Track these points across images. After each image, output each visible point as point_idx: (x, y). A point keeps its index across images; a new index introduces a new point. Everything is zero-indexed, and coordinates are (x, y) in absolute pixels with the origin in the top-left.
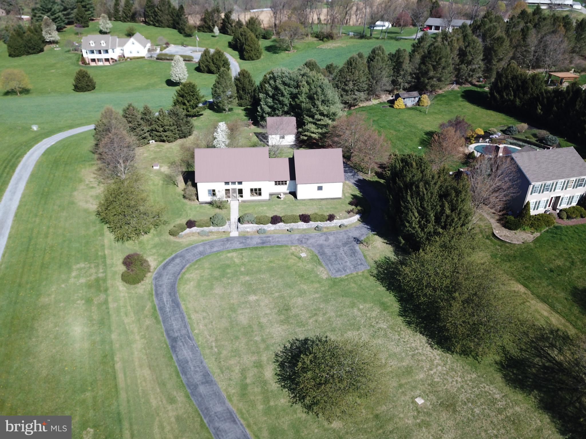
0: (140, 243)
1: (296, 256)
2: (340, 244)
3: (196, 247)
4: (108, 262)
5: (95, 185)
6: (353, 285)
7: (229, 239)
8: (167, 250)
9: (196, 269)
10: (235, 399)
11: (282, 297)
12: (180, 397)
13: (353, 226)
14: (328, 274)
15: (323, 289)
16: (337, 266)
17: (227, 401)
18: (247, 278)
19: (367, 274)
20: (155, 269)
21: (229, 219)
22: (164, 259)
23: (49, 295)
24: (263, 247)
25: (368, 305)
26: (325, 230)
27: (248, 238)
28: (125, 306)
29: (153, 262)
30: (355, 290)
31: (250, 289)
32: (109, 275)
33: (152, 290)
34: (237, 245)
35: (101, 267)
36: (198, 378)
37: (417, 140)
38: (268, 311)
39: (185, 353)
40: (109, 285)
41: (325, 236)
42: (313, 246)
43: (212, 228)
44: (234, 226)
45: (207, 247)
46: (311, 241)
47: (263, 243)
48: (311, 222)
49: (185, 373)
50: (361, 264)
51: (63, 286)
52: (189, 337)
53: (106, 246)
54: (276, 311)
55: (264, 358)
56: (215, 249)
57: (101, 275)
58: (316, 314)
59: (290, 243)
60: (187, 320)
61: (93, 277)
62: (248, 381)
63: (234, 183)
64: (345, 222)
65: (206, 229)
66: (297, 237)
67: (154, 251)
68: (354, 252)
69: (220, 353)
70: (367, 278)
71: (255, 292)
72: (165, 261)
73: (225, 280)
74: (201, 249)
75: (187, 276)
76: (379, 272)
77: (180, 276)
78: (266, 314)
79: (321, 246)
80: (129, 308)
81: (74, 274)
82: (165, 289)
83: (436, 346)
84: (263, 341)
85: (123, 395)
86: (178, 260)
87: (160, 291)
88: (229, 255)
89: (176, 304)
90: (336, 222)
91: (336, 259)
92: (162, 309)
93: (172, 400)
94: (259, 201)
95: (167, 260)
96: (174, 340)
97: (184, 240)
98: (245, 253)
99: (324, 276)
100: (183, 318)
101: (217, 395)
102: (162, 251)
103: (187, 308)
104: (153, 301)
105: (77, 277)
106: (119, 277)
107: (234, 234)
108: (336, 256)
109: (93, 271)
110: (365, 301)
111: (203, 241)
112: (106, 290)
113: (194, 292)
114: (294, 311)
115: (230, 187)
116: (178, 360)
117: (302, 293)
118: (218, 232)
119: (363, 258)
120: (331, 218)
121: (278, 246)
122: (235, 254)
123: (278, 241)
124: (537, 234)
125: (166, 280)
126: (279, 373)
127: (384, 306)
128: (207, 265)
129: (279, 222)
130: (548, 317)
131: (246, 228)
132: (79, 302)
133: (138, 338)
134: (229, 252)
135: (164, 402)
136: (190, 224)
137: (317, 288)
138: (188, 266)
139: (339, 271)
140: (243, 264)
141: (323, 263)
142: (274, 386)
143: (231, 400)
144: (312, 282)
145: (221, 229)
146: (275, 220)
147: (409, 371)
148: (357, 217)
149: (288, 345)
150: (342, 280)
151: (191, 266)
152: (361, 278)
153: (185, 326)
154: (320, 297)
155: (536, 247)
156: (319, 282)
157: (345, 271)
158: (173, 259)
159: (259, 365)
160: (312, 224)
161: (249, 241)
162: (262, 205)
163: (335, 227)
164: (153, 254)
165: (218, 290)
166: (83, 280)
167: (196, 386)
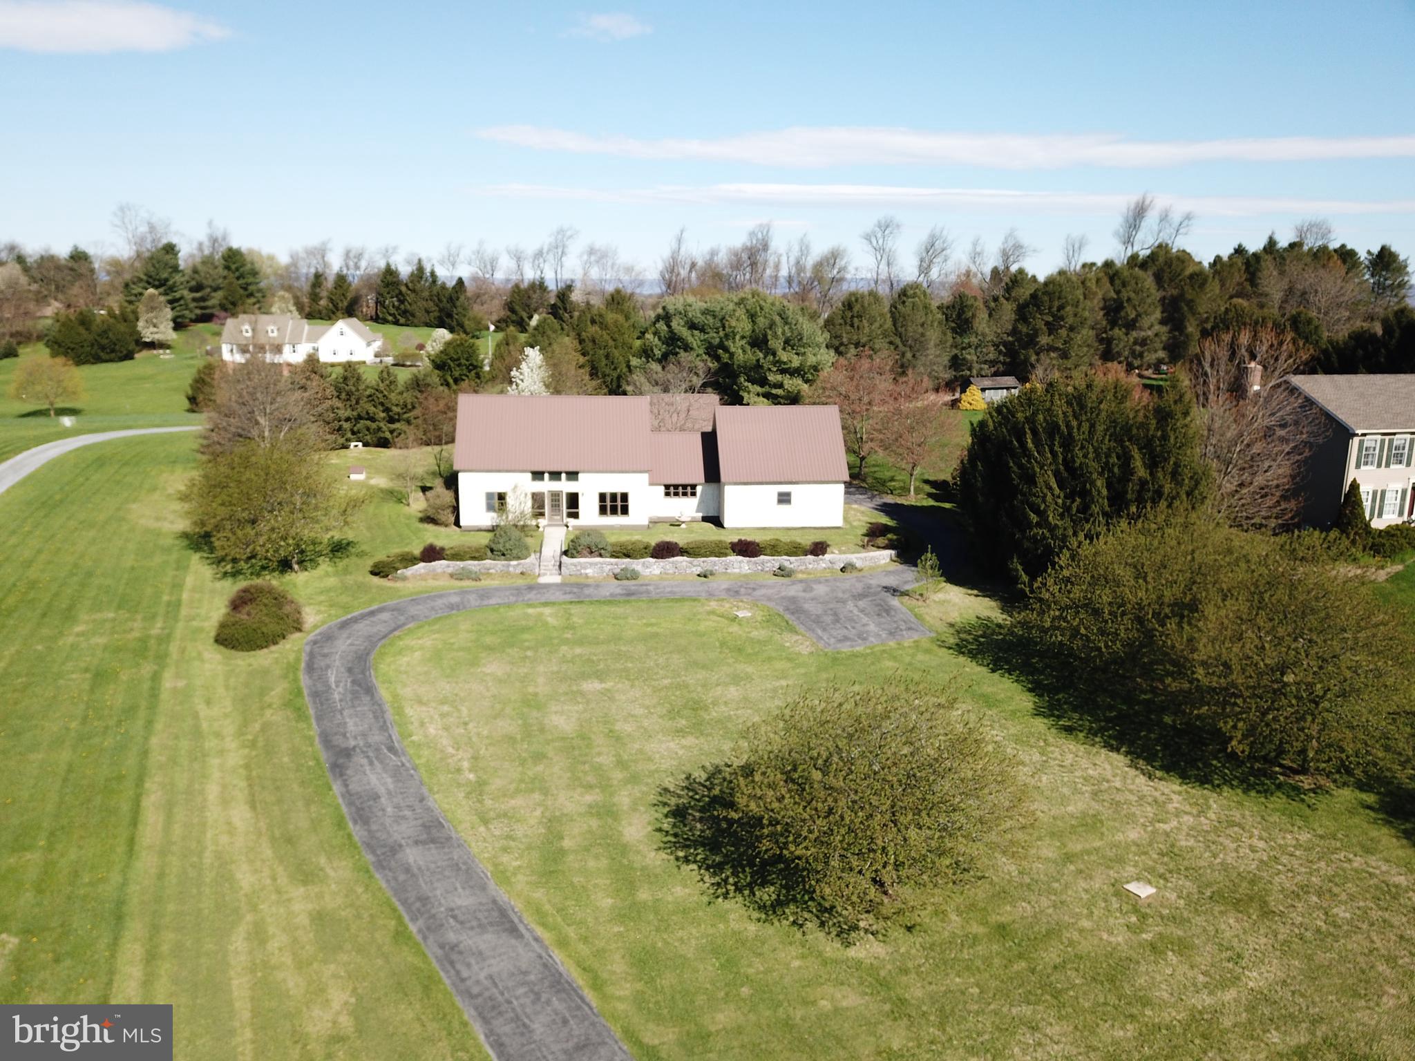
1: (722, 616)
2: (844, 596)
3: (441, 596)
4: (185, 611)
6: (891, 664)
7: (535, 588)
8: (357, 599)
9: (433, 632)
10: (521, 880)
11: (680, 686)
12: (336, 869)
13: (878, 570)
14: (814, 645)
15: (802, 671)
16: (840, 632)
17: (492, 885)
18: (581, 650)
19: (927, 644)
20: (316, 627)
21: (538, 550)
22: (347, 613)
24: (628, 601)
26: (801, 576)
27: (587, 586)
28: (210, 688)
29: (312, 613)
31: (586, 669)
32: (180, 632)
33: (297, 661)
34: (557, 596)
35: (160, 619)
36: (402, 831)
38: (639, 712)
39: (374, 779)
40: (173, 649)
41: (802, 585)
42: (770, 600)
43: (488, 563)
44: (549, 563)
45: (472, 597)
46: (764, 592)
47: (629, 594)
48: (764, 558)
49: (363, 819)
50: (910, 629)
51: (39, 647)
52: (391, 749)
53: (188, 587)
54: (660, 711)
55: (623, 799)
56: (494, 601)
57: (155, 632)
59: (703, 594)
60: (390, 715)
61: (132, 635)
63: (555, 475)
64: (858, 559)
65: (473, 564)
66: (725, 586)
67: (323, 598)
68: (885, 610)
69: (481, 784)
70: (927, 651)
71: (600, 676)
72: (348, 616)
73: (514, 652)
74: (454, 599)
75: (408, 641)
76: (963, 640)
77: (385, 641)
78: (632, 716)
79: (792, 600)
80: (220, 690)
81: (78, 629)
82: (336, 662)
84: (621, 764)
86: (385, 616)
87: (320, 664)
88: (531, 611)
89: (364, 689)
90: (832, 558)
91: (836, 621)
92: (320, 695)
94: (622, 529)
95: (353, 614)
96: (343, 753)
97: (409, 585)
98: (577, 609)
99: (804, 649)
100: (379, 713)
101: (462, 869)
102: (343, 599)
103: (395, 696)
104: (296, 680)
105: (87, 634)
106: (206, 637)
107: (551, 578)
108: (835, 615)
109: (137, 624)
111: (461, 588)
112: (162, 658)
113: (421, 669)
114: (716, 712)
115: (546, 486)
116: (348, 795)
117: (739, 679)
118: (506, 573)
119: (913, 619)
120: (818, 549)
121: (670, 600)
122: (547, 611)
123: (672, 592)
124: (1396, 568)
125: (343, 646)
127: (987, 701)
128: (465, 626)
129: (675, 555)
131: (584, 565)
133: (231, 746)
134: (532, 607)
136: (431, 554)
137: (783, 670)
138: (411, 625)
139: (845, 639)
140: (571, 627)
141: (800, 628)
142: (653, 856)
143: (506, 882)
145: (514, 565)
146: (665, 552)
148: (888, 553)
150: (855, 655)
151: (420, 626)
152: (911, 651)
153: (384, 728)
156: (790, 660)
157: (864, 639)
158: (372, 614)
160: (769, 562)
161: (589, 591)
162: (629, 534)
163: (830, 570)
164: (321, 604)
165: (493, 668)
166: (100, 640)
167: (395, 849)
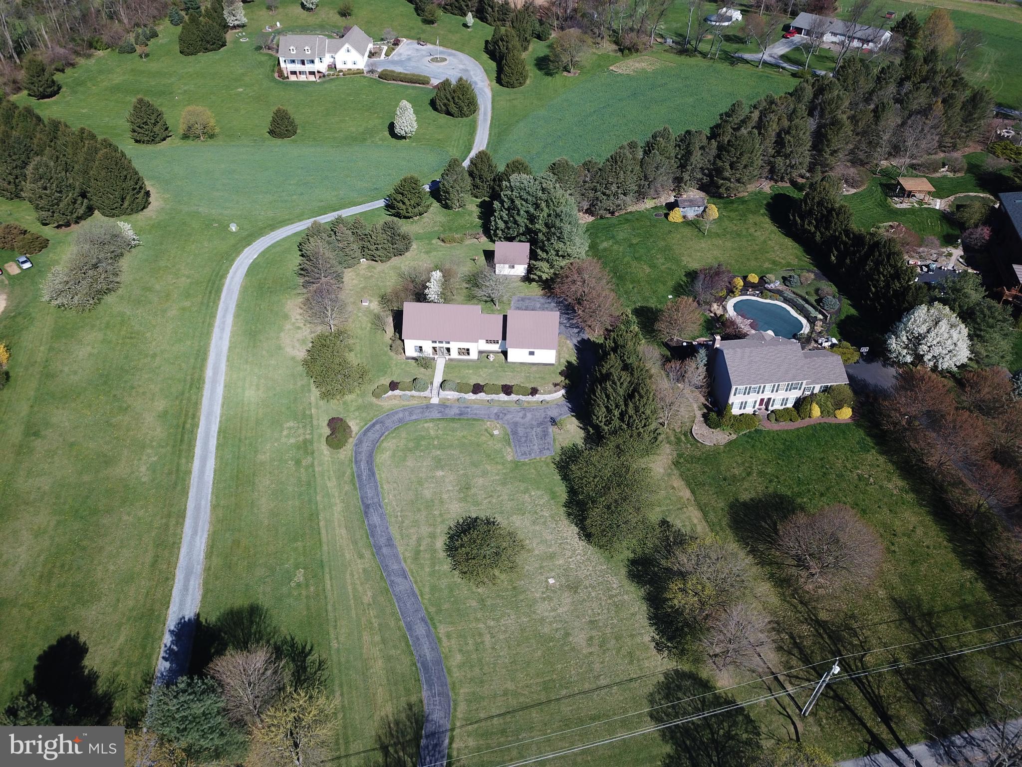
0: (345, 403)
1: (489, 433)
2: (535, 423)
3: (396, 413)
4: (315, 422)
5: (302, 325)
6: (533, 471)
7: (429, 407)
8: (369, 414)
9: (394, 438)
10: (409, 561)
11: (465, 475)
12: (367, 554)
13: (555, 402)
14: (513, 456)
15: (504, 471)
16: (525, 449)
17: (402, 562)
18: (439, 452)
19: (549, 460)
20: (356, 434)
21: (432, 383)
22: (366, 424)
23: (265, 453)
24: (459, 419)
25: (539, 493)
26: (526, 404)
27: (447, 406)
28: (329, 471)
29: (354, 426)
30: (533, 476)
31: (439, 464)
32: (316, 437)
33: (352, 456)
34: (436, 415)
35: (308, 427)
36: (382, 541)
37: (671, 283)
38: (451, 488)
39: (375, 519)
40: (315, 448)
41: (523, 412)
42: (508, 424)
43: (414, 393)
44: (435, 392)
45: (407, 413)
46: (509, 417)
47: (460, 414)
48: (513, 395)
49: (373, 536)
50: (548, 449)
51: (276, 444)
52: (380, 505)
53: (313, 405)
54: (457, 488)
55: (438, 531)
56: (414, 417)
57: (308, 437)
58: (491, 496)
59: (486, 417)
60: (379, 488)
61: (301, 439)
62: (422, 548)
63: (441, 342)
64: (547, 397)
65: (408, 393)
66: (495, 412)
67: (357, 414)
68: (545, 434)
69: (403, 522)
70: (547, 465)
71: (442, 469)
72: (366, 427)
73: (418, 453)
74: (401, 415)
75: (385, 444)
76: (562, 459)
77: (378, 444)
78: (448, 490)
79: (516, 424)
80: (332, 473)
81: (285, 433)
82: (363, 457)
83: (584, 538)
84: (441, 515)
85: (325, 548)
86: (378, 427)
87: (359, 459)
88: (426, 425)
89: (372, 473)
90: (538, 397)
91: (526, 441)
92: (359, 476)
93: (361, 556)
94: (468, 361)
95: (368, 425)
96: (367, 507)
97: (386, 404)
98: (442, 425)
99: (509, 458)
100: (376, 487)
101: (396, 556)
102: (364, 415)
103: (381, 478)
104: (352, 468)
105: (288, 436)
106: (324, 440)
107: (435, 401)
108: (527, 437)
109: (301, 431)
110: (538, 489)
111: (403, 406)
112: (313, 453)
113: (389, 463)
114: (473, 491)
115: (437, 345)
116: (369, 525)
117: (485, 474)
118: (420, 397)
119: (552, 442)
120: (534, 391)
121: (474, 420)
122: (431, 425)
123: (476, 414)
124: (734, 437)
125: (365, 447)
126: (447, 543)
127: (554, 496)
128: (404, 435)
129: (481, 392)
130: (695, 525)
131: (448, 395)
132: (290, 462)
133: (338, 501)
134: (427, 422)
135: (356, 557)
136: (393, 386)
137: (499, 470)
138: (386, 433)
139: (525, 454)
140: (437, 437)
141: (512, 444)
142: (442, 554)
143: (405, 562)
144: (497, 463)
145: (422, 394)
146: (477, 389)
147: (552, 556)
148: (563, 392)
149: (461, 521)
150: (524, 464)
151: (389, 434)
152: (542, 464)
153: (378, 495)
154: (499, 480)
155: (724, 452)
156: (503, 464)
157: (530, 454)
158: (374, 425)
159: (433, 536)
160: (514, 397)
161: (447, 411)
162: (468, 367)
163: (537, 402)
164: (356, 418)
165: (410, 463)
166: (292, 441)
167: (380, 548)
